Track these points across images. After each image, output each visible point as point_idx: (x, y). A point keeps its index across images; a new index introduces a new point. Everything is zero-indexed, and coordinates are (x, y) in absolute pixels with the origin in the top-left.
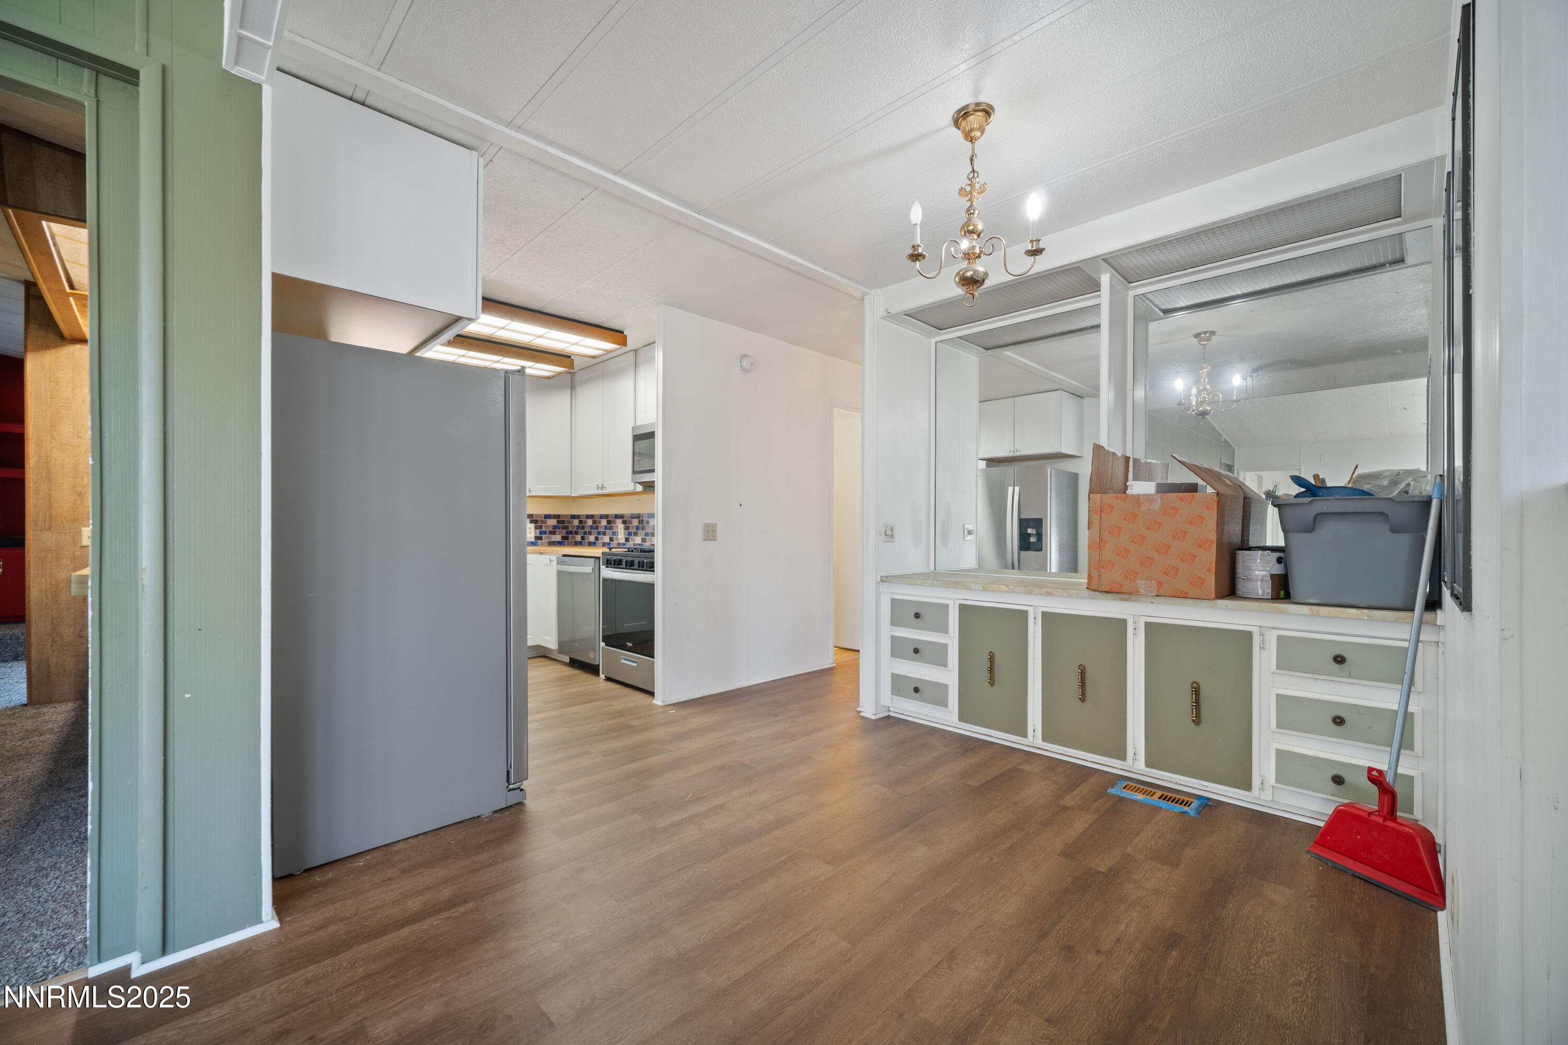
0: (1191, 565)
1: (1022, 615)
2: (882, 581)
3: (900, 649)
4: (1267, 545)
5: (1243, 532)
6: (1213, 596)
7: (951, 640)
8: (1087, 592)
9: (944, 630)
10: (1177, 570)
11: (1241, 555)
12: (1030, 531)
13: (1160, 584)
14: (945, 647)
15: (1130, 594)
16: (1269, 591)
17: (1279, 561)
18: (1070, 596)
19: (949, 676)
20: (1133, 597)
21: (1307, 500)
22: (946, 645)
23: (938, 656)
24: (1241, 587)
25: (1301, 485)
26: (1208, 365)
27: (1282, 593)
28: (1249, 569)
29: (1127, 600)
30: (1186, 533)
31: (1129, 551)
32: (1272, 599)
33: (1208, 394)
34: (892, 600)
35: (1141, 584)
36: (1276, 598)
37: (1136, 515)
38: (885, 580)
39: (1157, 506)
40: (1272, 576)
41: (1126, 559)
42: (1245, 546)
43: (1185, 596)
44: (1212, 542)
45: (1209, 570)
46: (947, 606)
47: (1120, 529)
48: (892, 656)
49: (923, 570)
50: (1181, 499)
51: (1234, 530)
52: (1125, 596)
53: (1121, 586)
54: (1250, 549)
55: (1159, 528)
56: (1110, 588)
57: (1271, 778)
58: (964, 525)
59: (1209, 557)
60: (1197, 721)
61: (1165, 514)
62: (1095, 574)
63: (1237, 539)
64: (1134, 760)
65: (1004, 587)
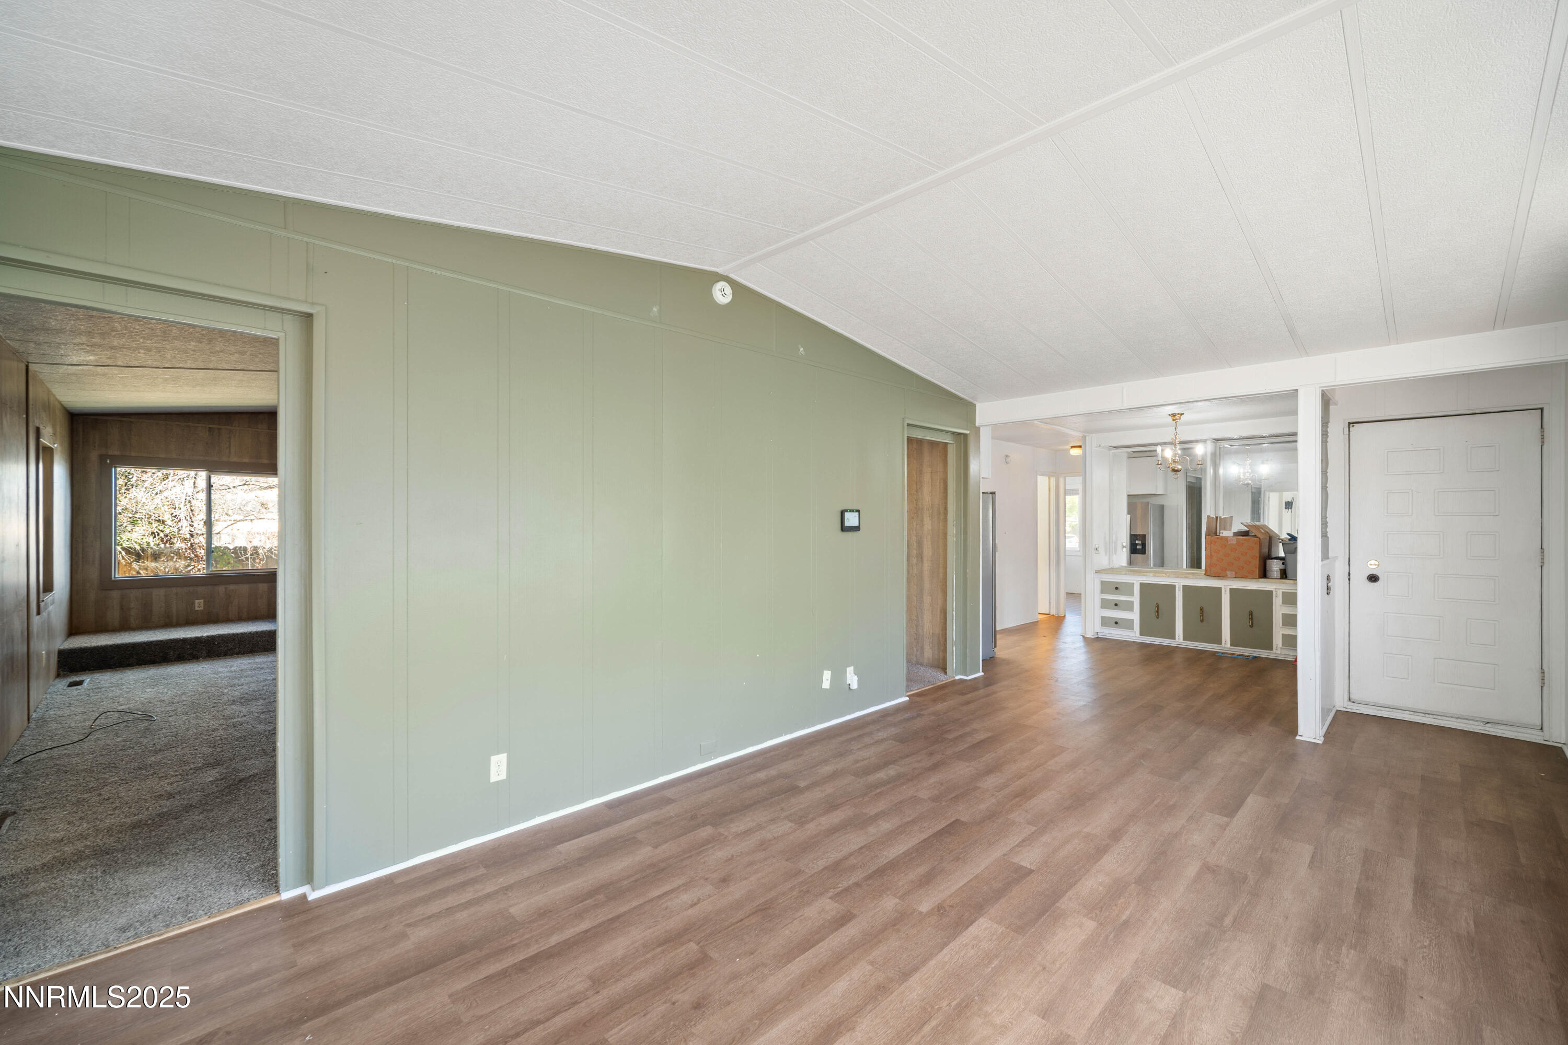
0: (1248, 565)
1: (1173, 587)
2: (1096, 572)
3: (1105, 604)
4: (1280, 556)
5: (1269, 551)
6: (1258, 577)
7: (1136, 599)
8: (1204, 577)
9: (1132, 594)
10: (1243, 568)
11: (1269, 561)
12: (1137, 542)
13: (1236, 573)
14: (1132, 602)
15: (1224, 577)
16: (1279, 575)
17: (1283, 564)
18: (1196, 578)
19: (1135, 616)
20: (1225, 578)
21: (1292, 542)
22: (1133, 601)
23: (1129, 607)
24: (1268, 574)
25: (1289, 536)
26: (1250, 459)
27: (1284, 576)
28: (1271, 567)
29: (1222, 580)
30: (1246, 553)
31: (1223, 559)
32: (1280, 578)
33: (1250, 475)
34: (1101, 581)
35: (1229, 573)
36: (1282, 578)
37: (1225, 545)
38: (1097, 572)
39: (1234, 542)
40: (1280, 570)
41: (1222, 563)
42: (1269, 557)
43: (1246, 577)
44: (1257, 557)
45: (1256, 567)
46: (1133, 584)
47: (1219, 551)
48: (1101, 608)
49: (1108, 567)
50: (1243, 539)
51: (1265, 550)
52: (1221, 578)
53: (1220, 574)
54: (1272, 559)
55: (1235, 551)
56: (1215, 575)
57: (1280, 645)
58: (1122, 543)
59: (1256, 562)
60: (1251, 626)
61: (1237, 545)
62: (1208, 569)
63: (1266, 555)
64: (1225, 644)
65: (1164, 575)
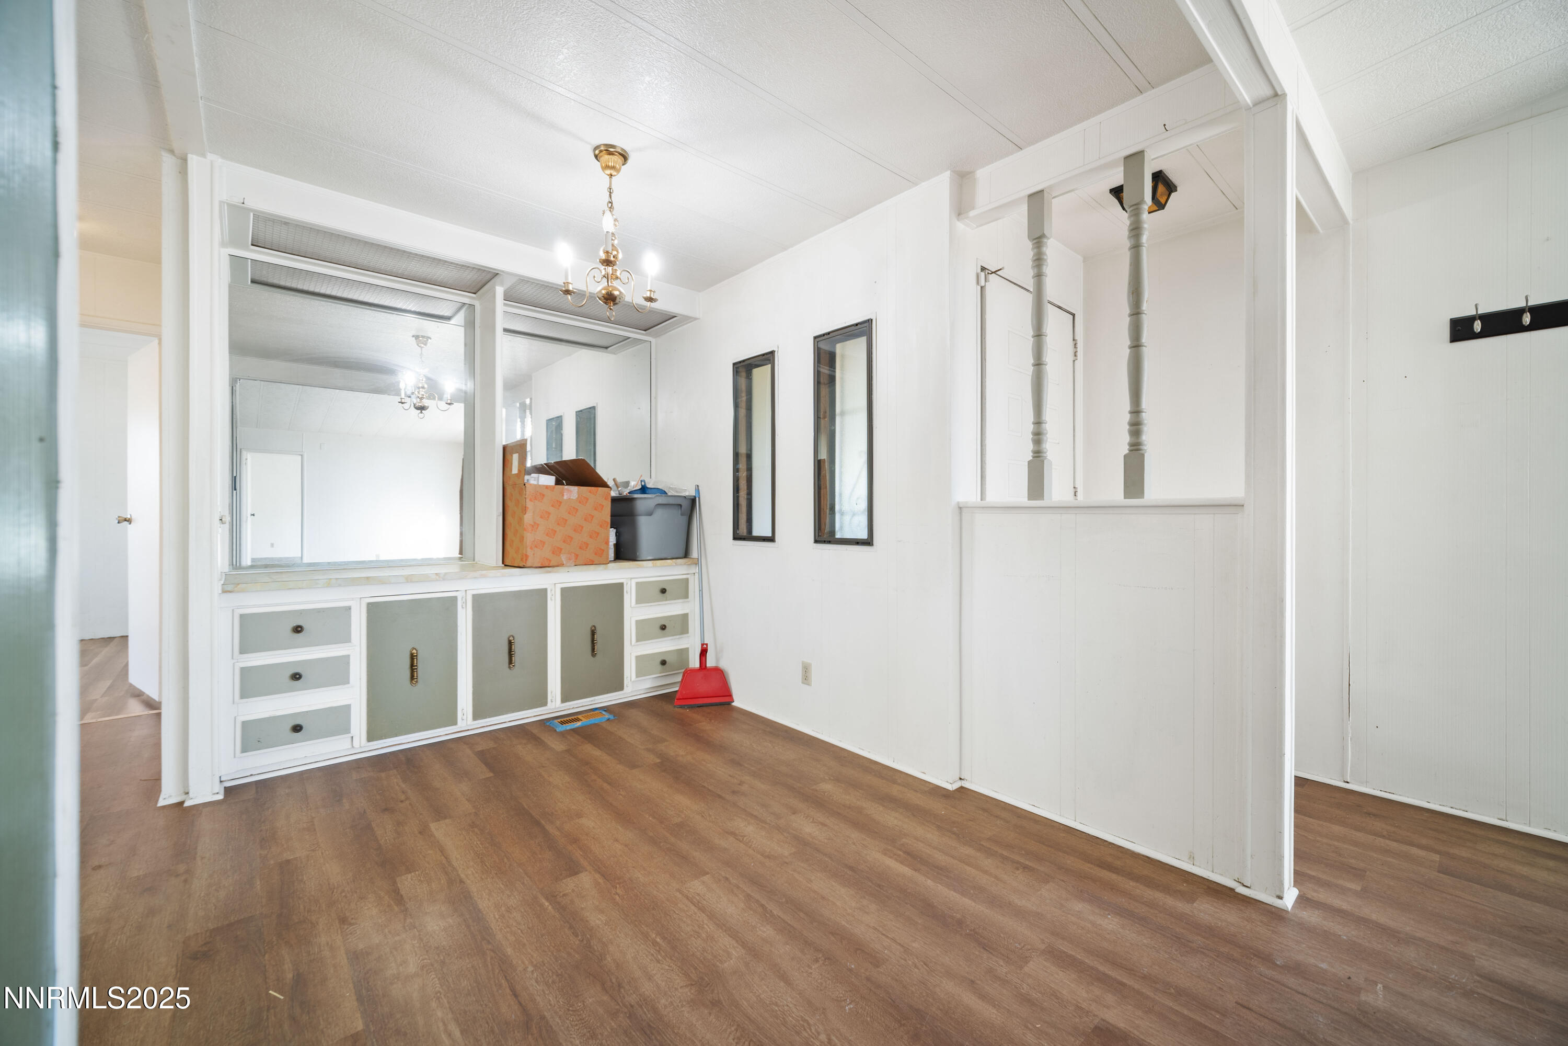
0: (596, 540)
2: (226, 592)
6: (608, 561)
7: (355, 649)
10: (588, 544)
13: (577, 556)
14: (345, 659)
20: (555, 568)
22: (347, 657)
29: (550, 572)
30: (593, 517)
31: (555, 531)
32: (614, 560)
35: (564, 558)
37: (561, 503)
39: (574, 496)
41: (553, 538)
43: (592, 563)
45: (606, 543)
46: (355, 606)
47: (549, 514)
48: (243, 697)
50: (590, 492)
52: (551, 568)
53: (550, 561)
55: (576, 513)
56: (542, 565)
57: (633, 676)
59: (606, 533)
60: (593, 653)
61: (580, 502)
64: (553, 701)
